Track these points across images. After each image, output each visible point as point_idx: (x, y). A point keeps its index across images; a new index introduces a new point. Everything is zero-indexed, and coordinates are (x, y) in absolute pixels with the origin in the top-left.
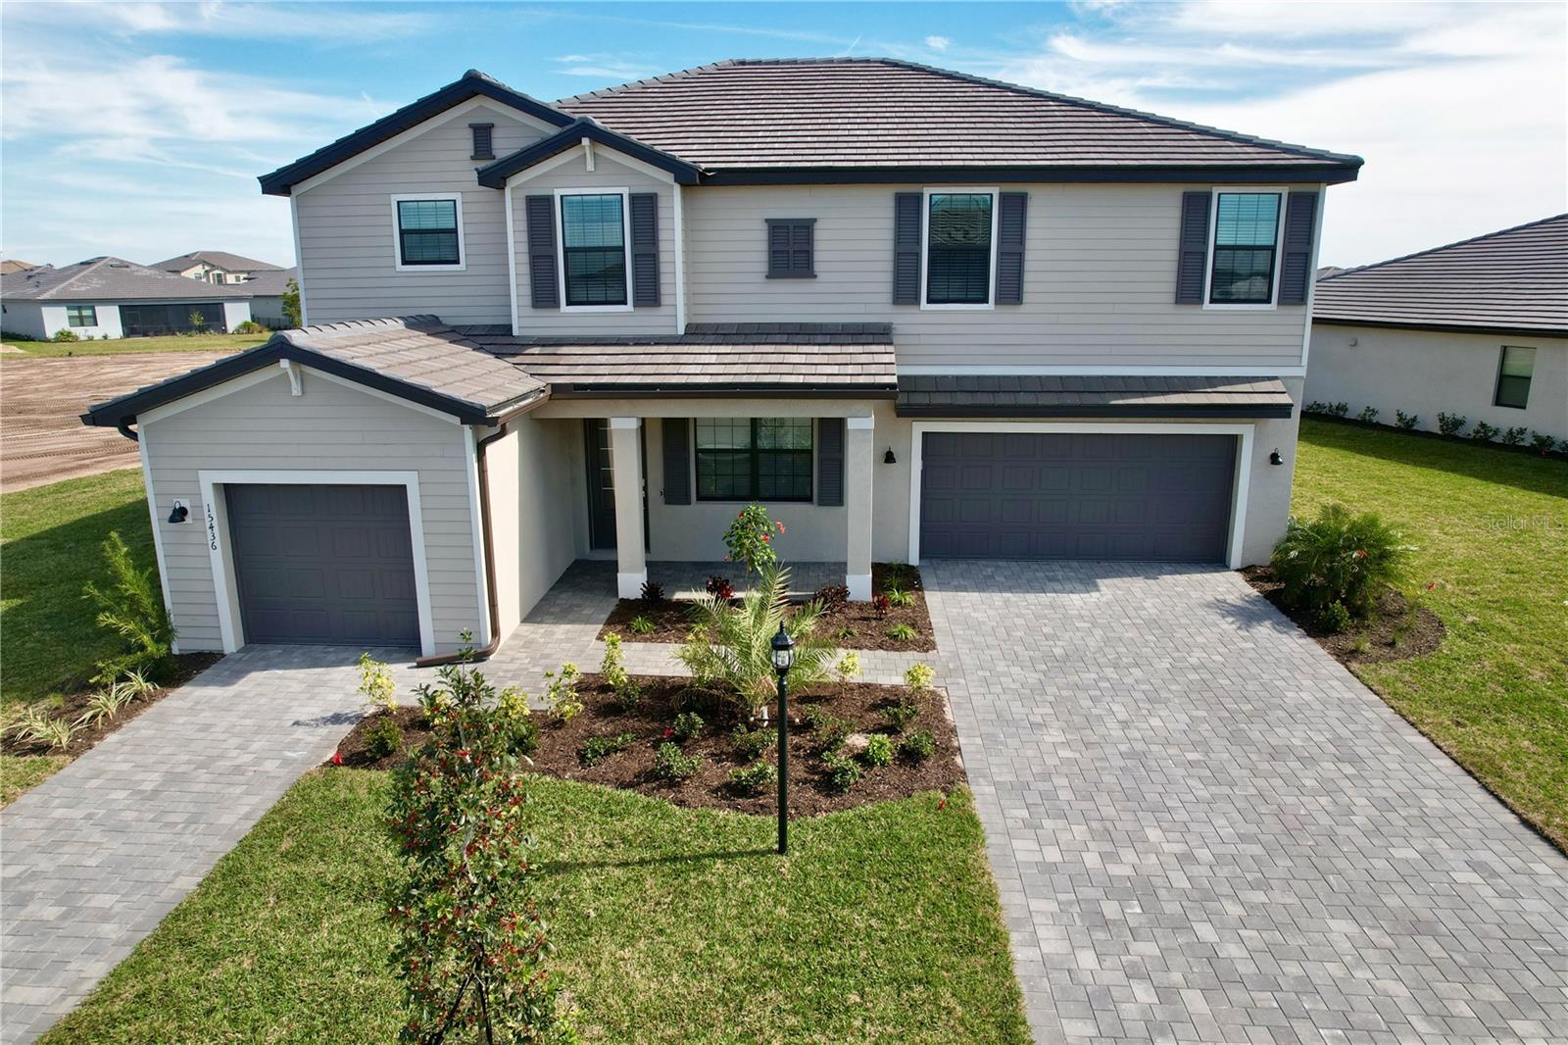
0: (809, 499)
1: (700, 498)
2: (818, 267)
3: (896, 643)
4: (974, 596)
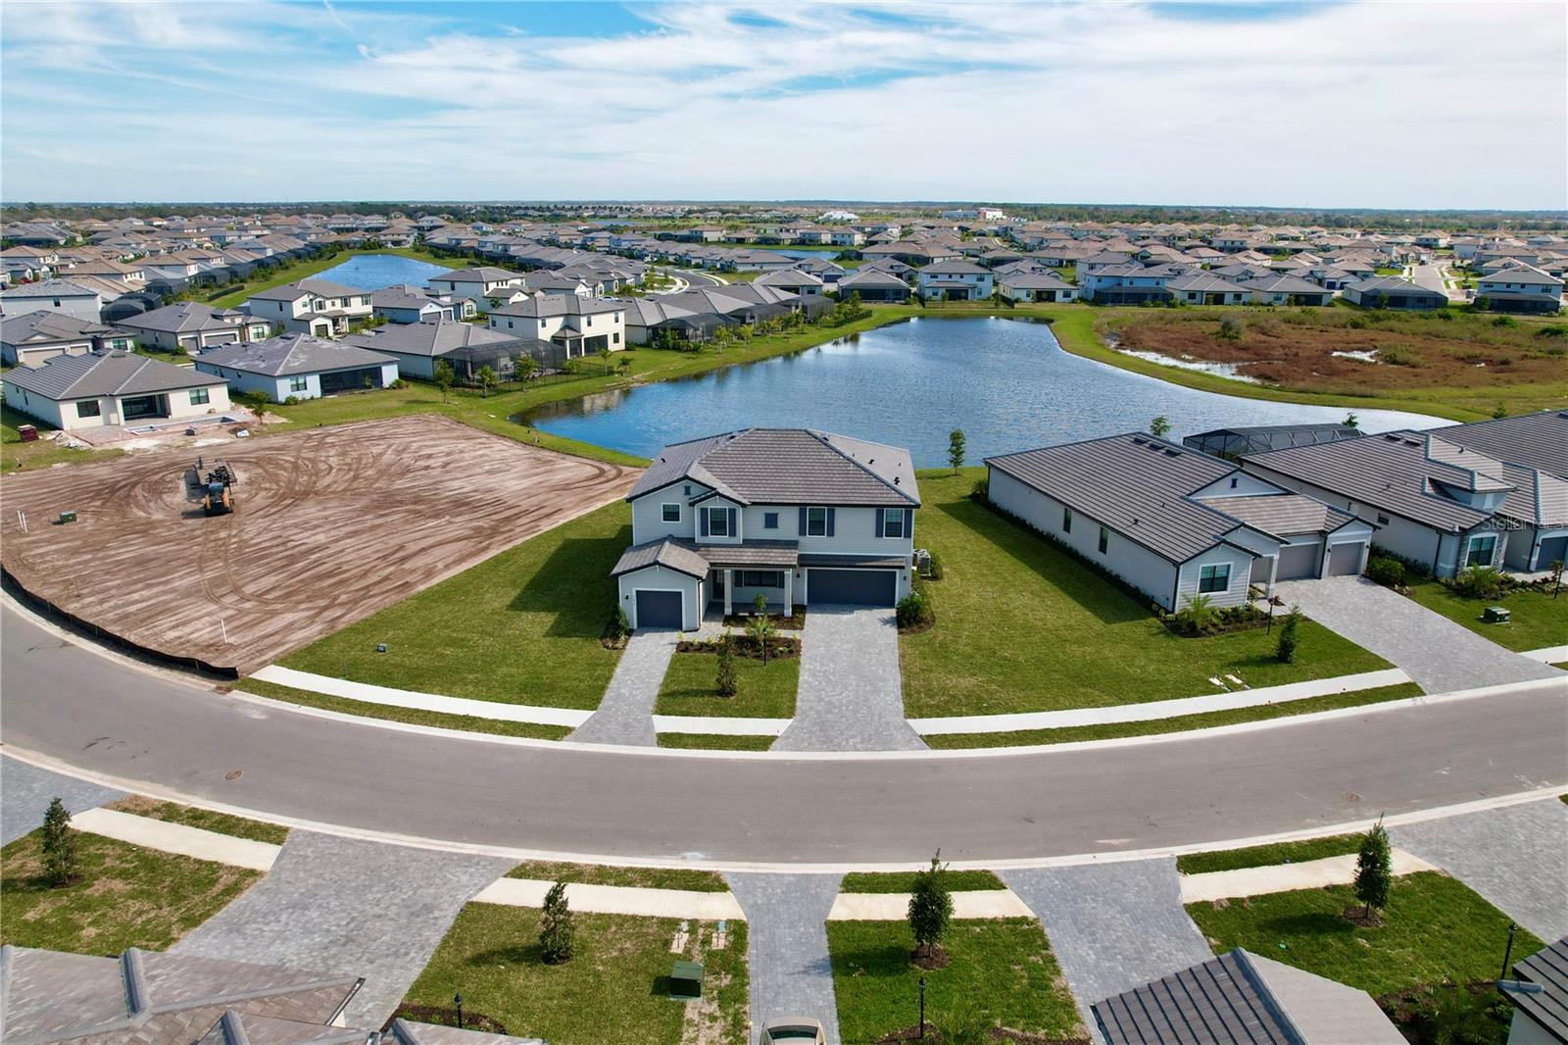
0: (775, 586)
1: (745, 586)
2: (778, 525)
3: (795, 628)
4: (819, 615)
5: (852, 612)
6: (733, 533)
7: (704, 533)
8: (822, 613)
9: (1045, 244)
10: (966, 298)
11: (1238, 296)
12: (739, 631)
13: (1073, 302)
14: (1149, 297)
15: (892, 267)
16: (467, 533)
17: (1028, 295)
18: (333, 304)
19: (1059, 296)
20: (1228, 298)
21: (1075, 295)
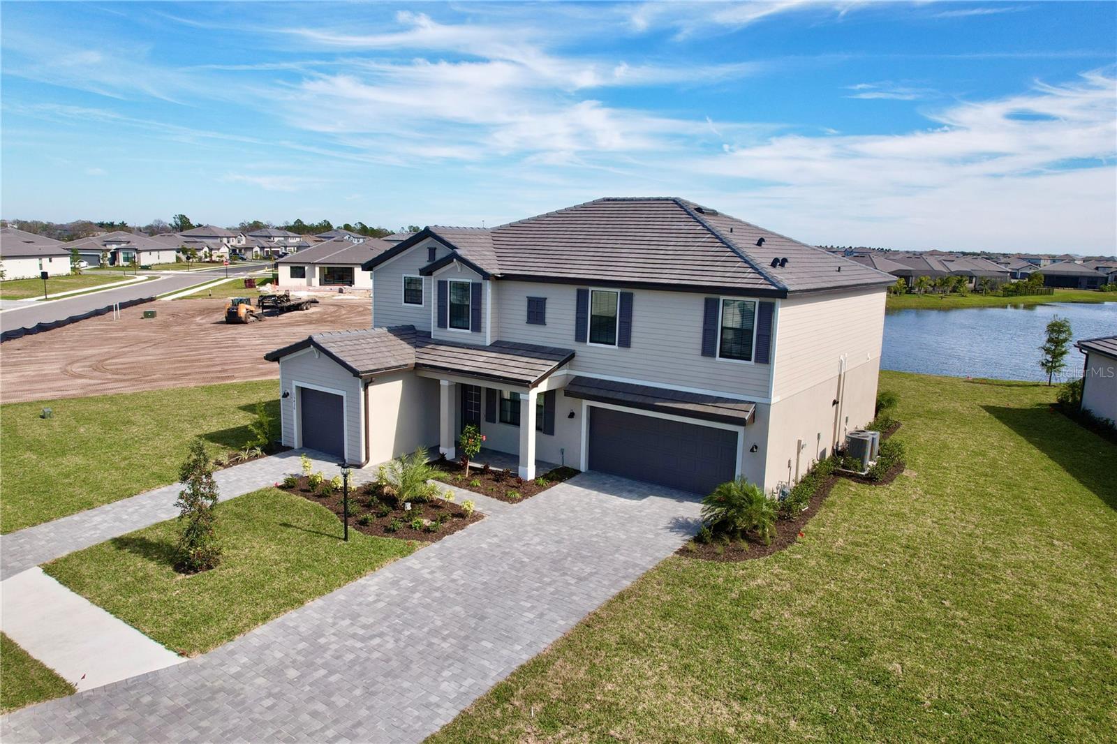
1: (501, 421)
2: (547, 320)
3: (505, 497)
4: (583, 491)
5: (643, 496)
6: (477, 328)
7: (442, 324)
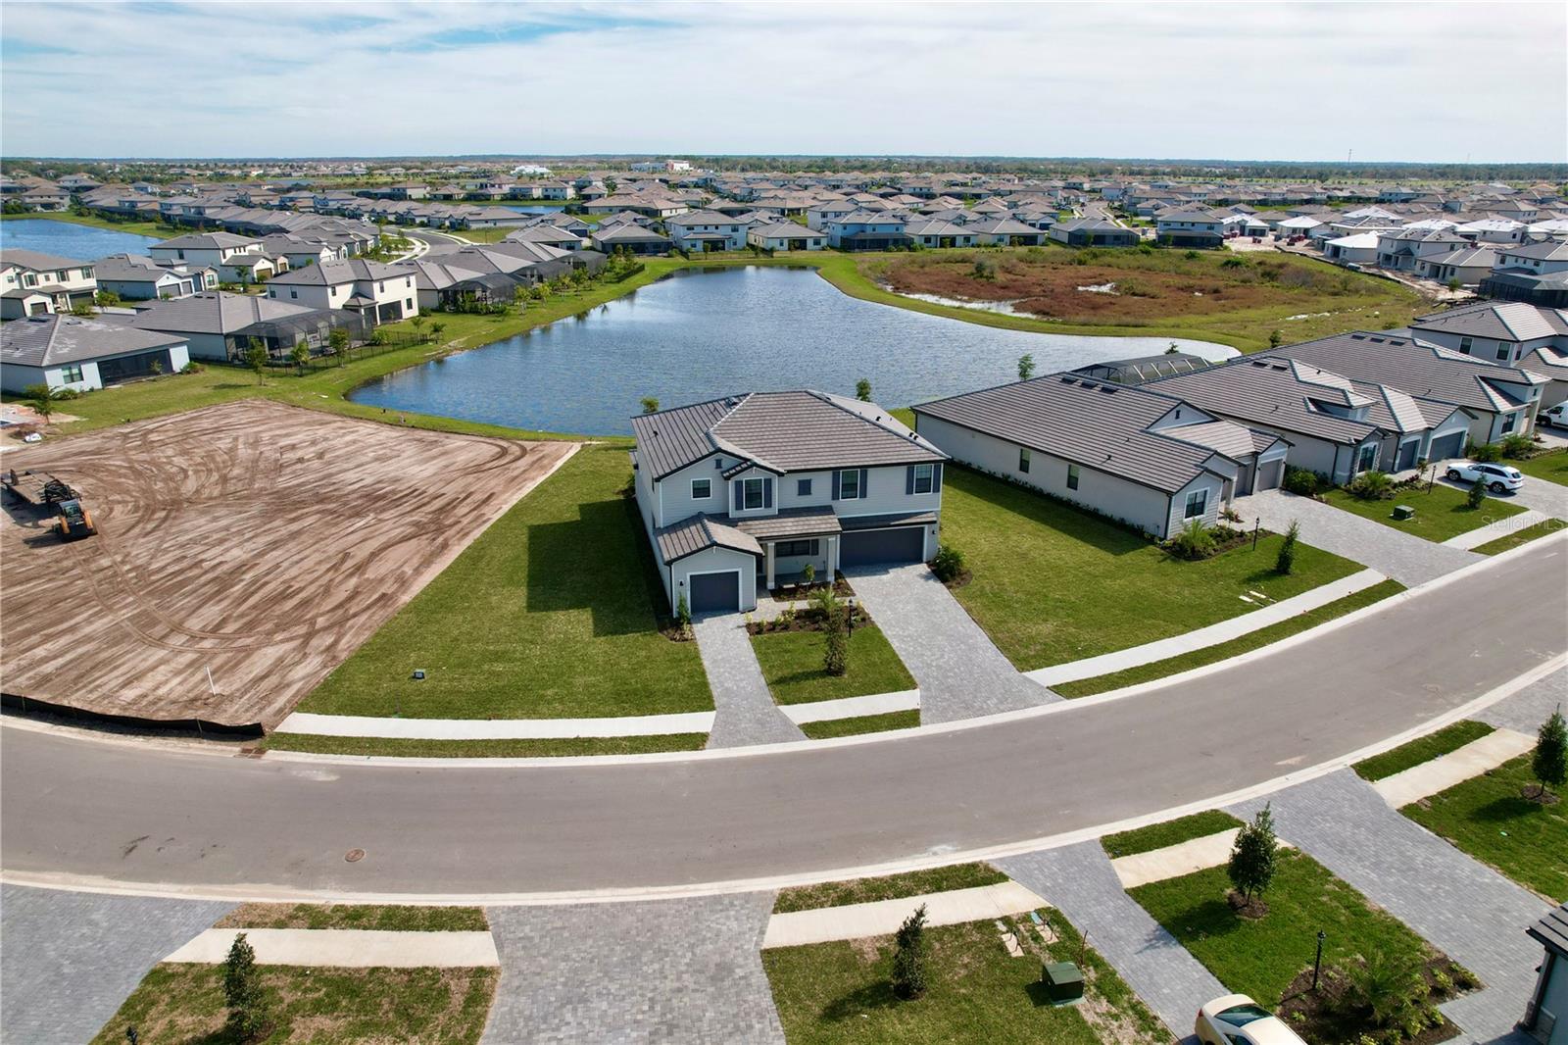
0: (808, 554)
2: (812, 492)
3: (847, 595)
4: (858, 579)
5: (888, 571)
6: (769, 504)
7: (739, 507)
8: (860, 576)
9: (755, 195)
10: (724, 249)
11: (967, 239)
12: (801, 605)
13: (823, 249)
14: (890, 242)
15: (635, 220)
16: (410, 530)
17: (782, 244)
18: (47, 278)
19: (810, 243)
20: (960, 241)
21: (824, 242)
